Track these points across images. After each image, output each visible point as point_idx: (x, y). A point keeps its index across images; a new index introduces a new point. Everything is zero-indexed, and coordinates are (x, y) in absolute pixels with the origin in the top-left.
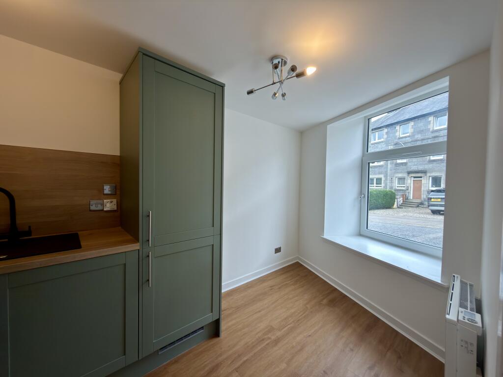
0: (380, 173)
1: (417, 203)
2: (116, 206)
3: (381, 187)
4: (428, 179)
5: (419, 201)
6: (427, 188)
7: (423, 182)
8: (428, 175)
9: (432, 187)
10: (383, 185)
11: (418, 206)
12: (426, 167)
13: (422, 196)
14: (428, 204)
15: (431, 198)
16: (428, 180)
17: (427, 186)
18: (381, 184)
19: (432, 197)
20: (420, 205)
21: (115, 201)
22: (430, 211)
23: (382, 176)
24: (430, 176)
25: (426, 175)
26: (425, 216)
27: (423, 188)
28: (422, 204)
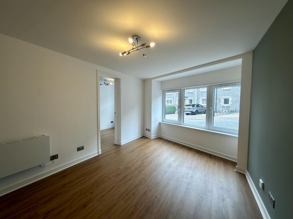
0: (171, 98)
3: (171, 105)
10: (172, 103)
18: (171, 103)
23: (172, 99)
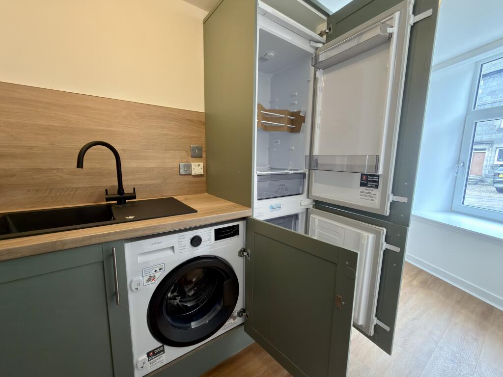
1: (476, 179)
2: (203, 169)
4: (494, 150)
5: (478, 177)
6: (491, 162)
7: (486, 155)
8: (495, 146)
9: (498, 160)
11: (476, 184)
12: (492, 137)
13: (483, 172)
14: (494, 180)
15: (499, 174)
16: (493, 153)
17: (492, 159)
19: (499, 172)
20: (479, 182)
21: (202, 164)
22: (495, 189)
24: (497, 148)
25: (492, 147)
26: (488, 194)
27: (485, 163)
28: (482, 181)
